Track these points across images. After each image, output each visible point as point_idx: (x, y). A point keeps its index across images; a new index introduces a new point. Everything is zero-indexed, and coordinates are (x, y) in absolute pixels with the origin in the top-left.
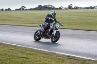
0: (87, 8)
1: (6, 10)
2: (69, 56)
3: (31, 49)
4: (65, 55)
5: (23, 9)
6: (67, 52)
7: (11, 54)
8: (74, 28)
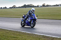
0: (54, 6)
1: (4, 8)
2: (43, 36)
3: (20, 32)
4: (41, 35)
5: (14, 7)
6: (42, 33)
7: (7, 35)
8: (46, 18)
